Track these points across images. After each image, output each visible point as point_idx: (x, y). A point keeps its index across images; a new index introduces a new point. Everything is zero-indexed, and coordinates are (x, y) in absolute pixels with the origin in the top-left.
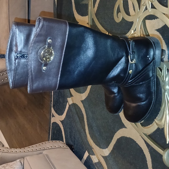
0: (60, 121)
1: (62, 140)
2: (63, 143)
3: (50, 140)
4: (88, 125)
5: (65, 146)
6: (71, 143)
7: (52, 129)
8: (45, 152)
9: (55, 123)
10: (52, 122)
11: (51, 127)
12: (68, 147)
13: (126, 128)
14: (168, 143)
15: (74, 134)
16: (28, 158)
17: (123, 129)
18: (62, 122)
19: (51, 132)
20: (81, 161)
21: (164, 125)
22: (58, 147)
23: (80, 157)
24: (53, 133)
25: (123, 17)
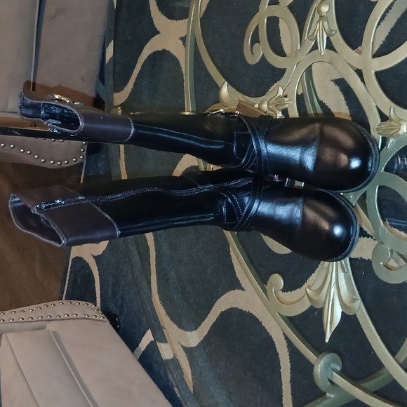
0: (94, 256)
1: (94, 302)
2: (96, 308)
3: (64, 298)
4: (158, 273)
5: (100, 316)
6: (115, 310)
7: (70, 272)
8: (51, 327)
9: (79, 261)
10: (72, 257)
11: (70, 266)
12: (106, 319)
13: (243, 289)
14: (327, 340)
15: (123, 290)
17: (238, 292)
18: (97, 259)
19: (68, 278)
20: (133, 352)
22: (83, 317)
23: (132, 344)
24: (73, 283)
25: (263, 55)
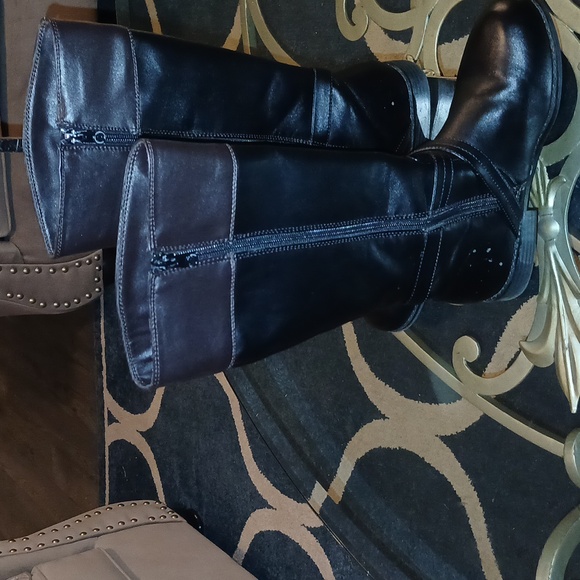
0: (141, 433)
1: (152, 495)
2: (161, 505)
3: (107, 503)
4: (248, 429)
5: (170, 515)
6: (189, 504)
7: (109, 467)
8: (101, 544)
9: (121, 446)
10: (108, 443)
11: (107, 458)
12: (180, 518)
13: (384, 417)
14: (574, 409)
15: (197, 471)
16: (44, 568)
17: (376, 423)
18: (148, 435)
19: (107, 476)
20: (232, 557)
21: (556, 355)
22: (147, 521)
23: (228, 545)
24: (117, 482)
